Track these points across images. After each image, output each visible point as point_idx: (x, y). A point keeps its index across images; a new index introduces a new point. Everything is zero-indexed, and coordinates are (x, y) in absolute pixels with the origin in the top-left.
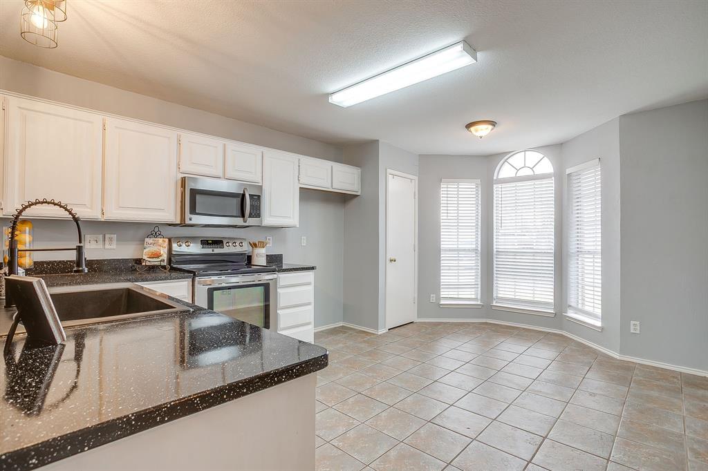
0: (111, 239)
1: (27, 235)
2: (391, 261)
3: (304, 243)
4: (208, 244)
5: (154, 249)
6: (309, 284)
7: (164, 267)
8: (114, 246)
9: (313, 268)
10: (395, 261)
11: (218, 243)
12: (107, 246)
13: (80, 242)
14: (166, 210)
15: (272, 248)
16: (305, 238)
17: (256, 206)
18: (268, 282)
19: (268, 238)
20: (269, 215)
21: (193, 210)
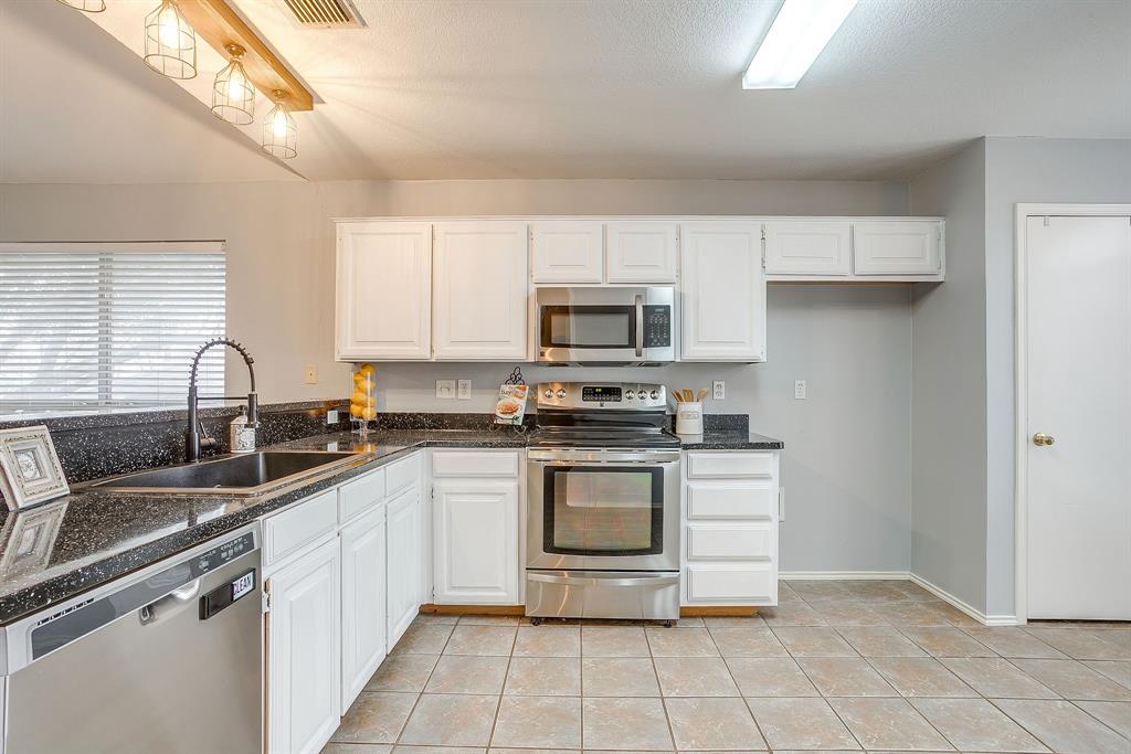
0: (465, 386)
1: (369, 381)
2: (1038, 442)
3: (800, 393)
4: (595, 393)
5: (510, 400)
6: (765, 477)
7: (519, 428)
8: (468, 396)
9: (777, 446)
10: (1049, 442)
11: (612, 392)
12: (461, 396)
13: (253, 390)
14: (514, 341)
15: (724, 402)
16: (804, 382)
17: (662, 326)
18: (660, 465)
19: (716, 383)
20: (695, 341)
21: (546, 339)
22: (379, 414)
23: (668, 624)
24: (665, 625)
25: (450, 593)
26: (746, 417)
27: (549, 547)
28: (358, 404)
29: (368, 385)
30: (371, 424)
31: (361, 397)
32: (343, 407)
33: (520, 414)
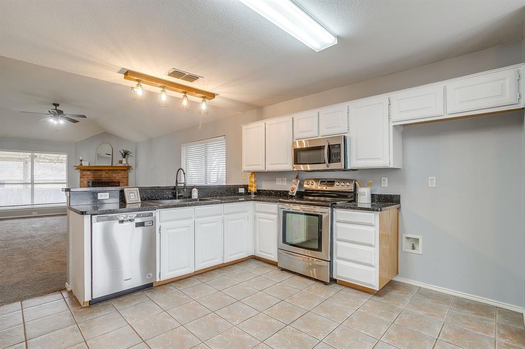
0: (284, 180)
4: (324, 183)
5: (294, 185)
7: (294, 196)
11: (331, 182)
12: (283, 184)
14: (287, 164)
15: (385, 187)
16: (435, 178)
17: (337, 153)
18: (321, 214)
19: (382, 179)
20: (357, 159)
21: (296, 162)
22: (258, 190)
23: (326, 284)
24: (325, 284)
25: (259, 253)
26: (400, 196)
27: (284, 241)
28: (250, 186)
29: (253, 180)
30: (255, 194)
31: (250, 184)
32: (246, 187)
33: (295, 191)
